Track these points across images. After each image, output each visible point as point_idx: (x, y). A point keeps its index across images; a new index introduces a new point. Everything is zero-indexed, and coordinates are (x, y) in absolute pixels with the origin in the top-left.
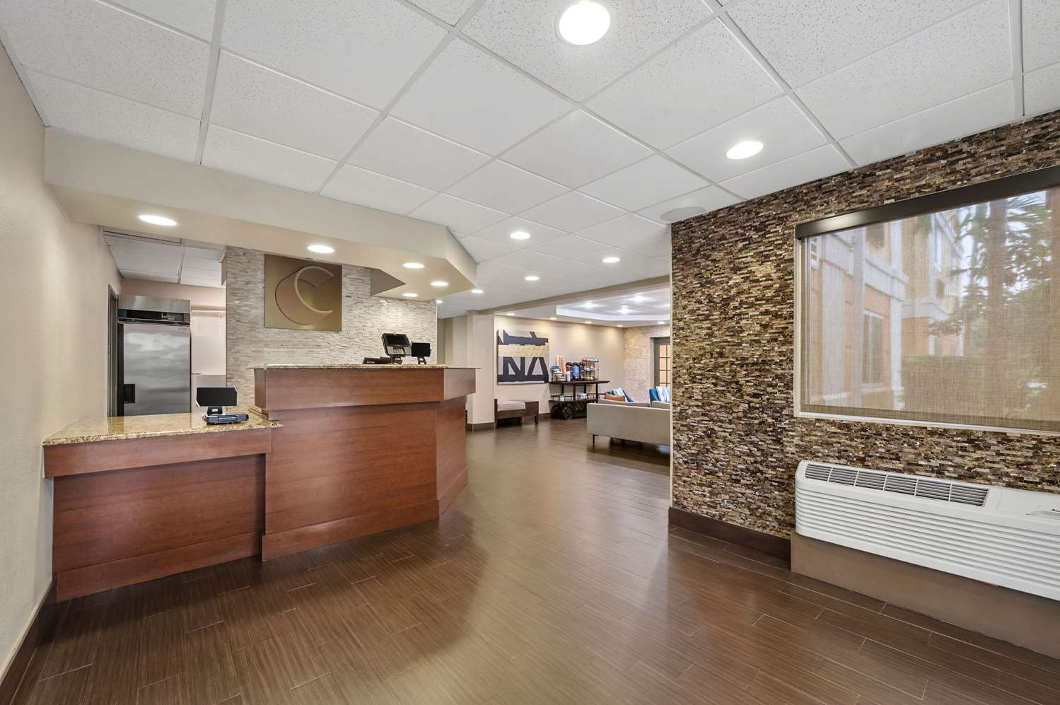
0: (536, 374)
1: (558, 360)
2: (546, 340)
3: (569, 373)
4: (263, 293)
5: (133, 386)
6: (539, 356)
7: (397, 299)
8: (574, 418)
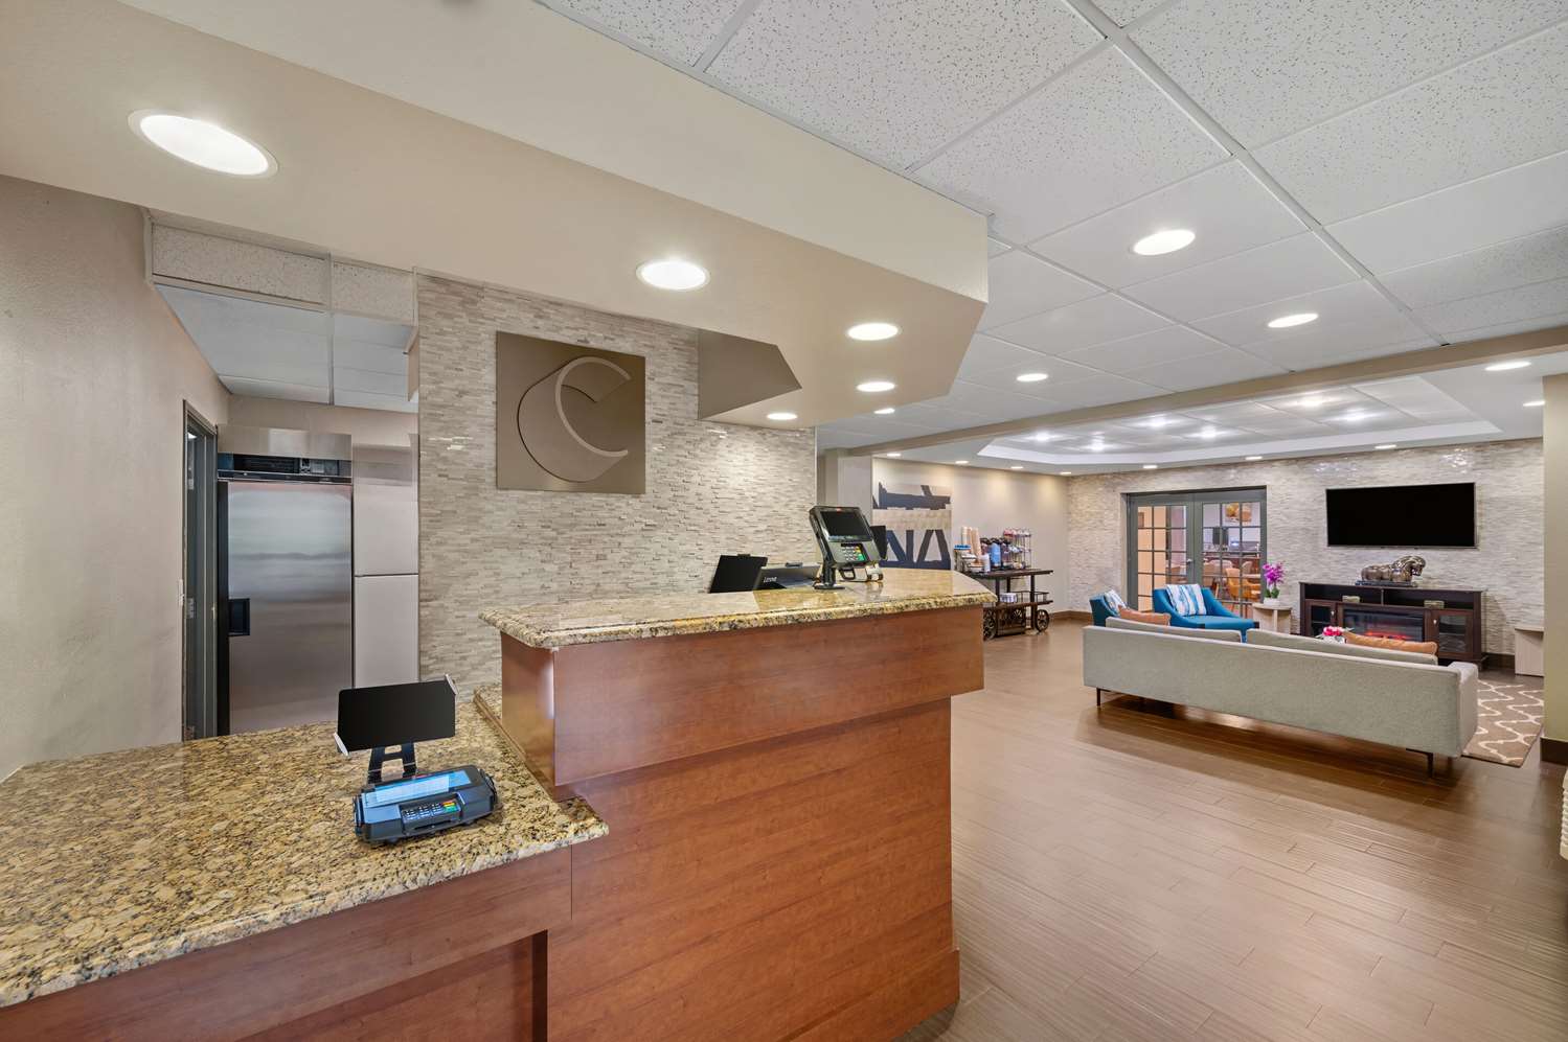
0: (930, 560)
1: (965, 533)
2: (947, 500)
3: (987, 556)
4: (494, 415)
5: (245, 603)
6: (935, 527)
7: (745, 426)
8: (996, 636)
